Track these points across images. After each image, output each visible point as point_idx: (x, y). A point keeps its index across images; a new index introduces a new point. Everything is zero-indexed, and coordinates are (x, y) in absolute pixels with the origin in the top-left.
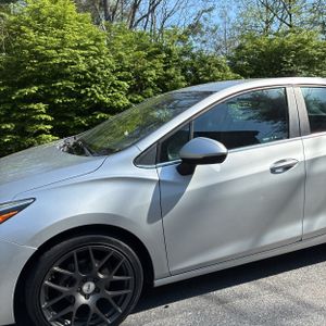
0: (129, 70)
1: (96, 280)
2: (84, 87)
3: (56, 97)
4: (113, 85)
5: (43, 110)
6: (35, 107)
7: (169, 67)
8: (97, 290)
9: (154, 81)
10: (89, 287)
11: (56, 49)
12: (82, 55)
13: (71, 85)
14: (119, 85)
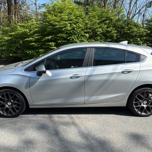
0: (90, 29)
1: (11, 102)
2: (69, 36)
3: (58, 40)
4: (82, 35)
5: (53, 45)
6: (50, 44)
7: (109, 27)
8: (11, 105)
9: (101, 33)
10: (9, 104)
11: (58, 22)
12: (69, 23)
13: (65, 36)
14: (84, 35)
